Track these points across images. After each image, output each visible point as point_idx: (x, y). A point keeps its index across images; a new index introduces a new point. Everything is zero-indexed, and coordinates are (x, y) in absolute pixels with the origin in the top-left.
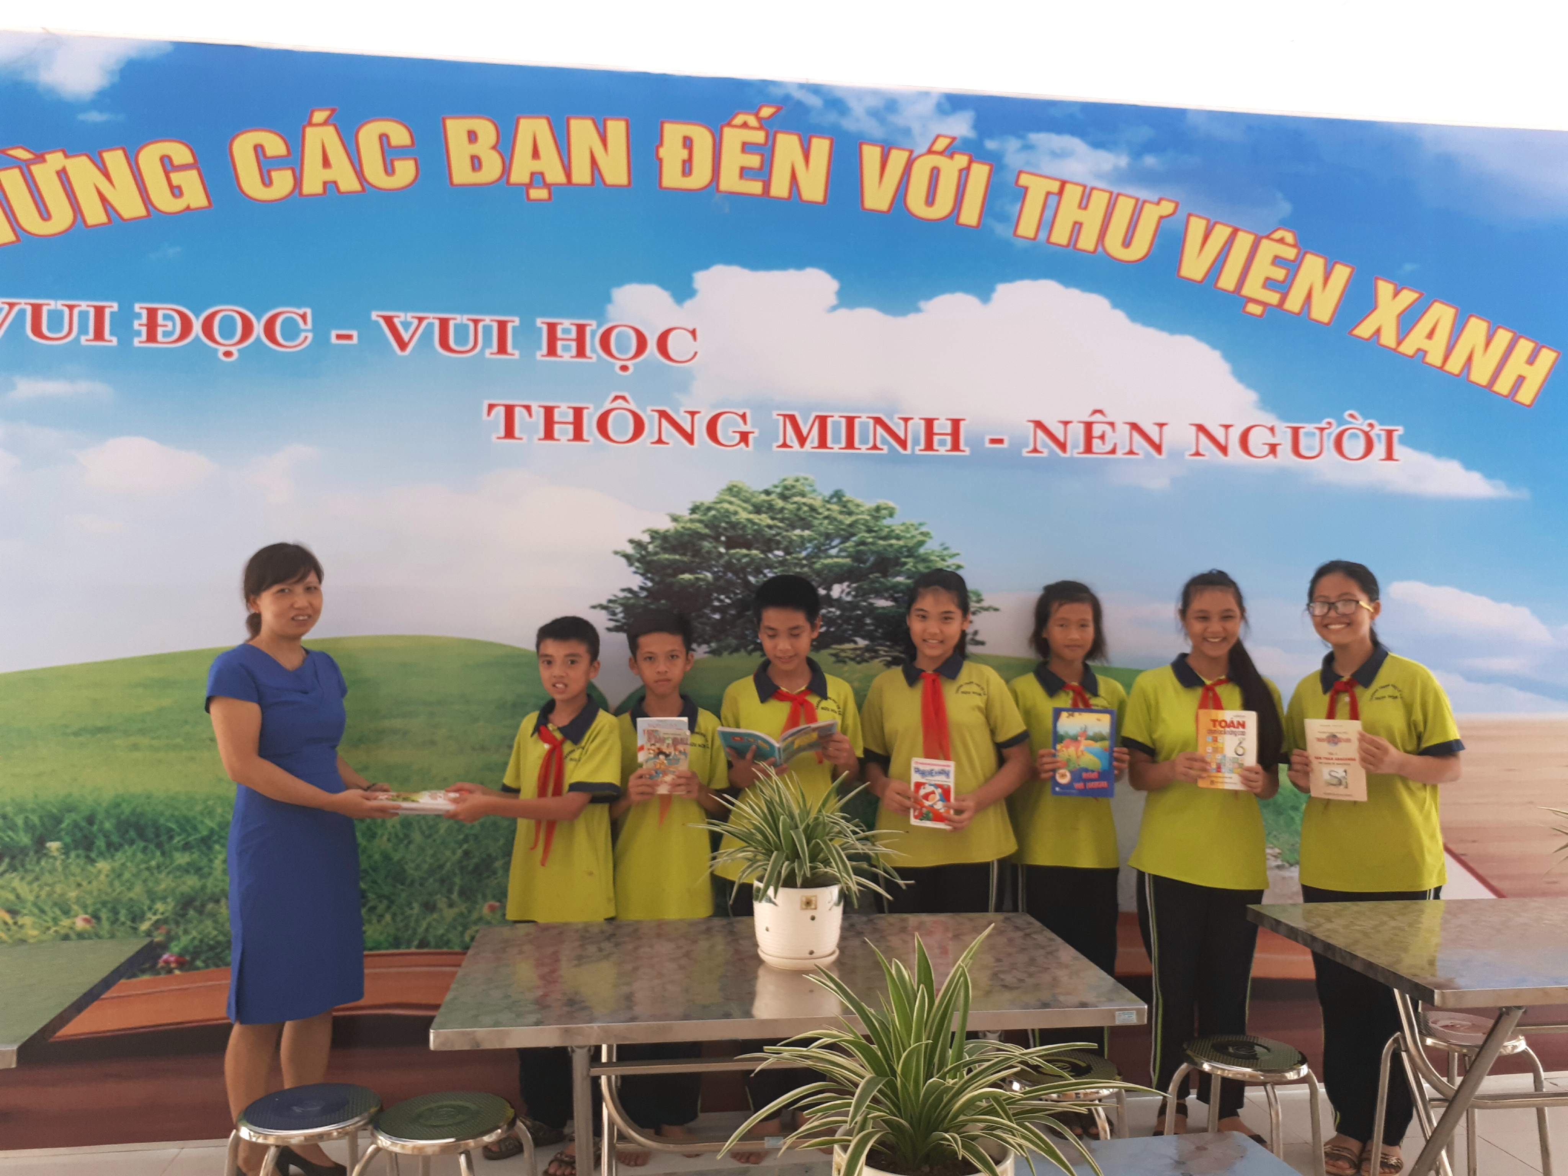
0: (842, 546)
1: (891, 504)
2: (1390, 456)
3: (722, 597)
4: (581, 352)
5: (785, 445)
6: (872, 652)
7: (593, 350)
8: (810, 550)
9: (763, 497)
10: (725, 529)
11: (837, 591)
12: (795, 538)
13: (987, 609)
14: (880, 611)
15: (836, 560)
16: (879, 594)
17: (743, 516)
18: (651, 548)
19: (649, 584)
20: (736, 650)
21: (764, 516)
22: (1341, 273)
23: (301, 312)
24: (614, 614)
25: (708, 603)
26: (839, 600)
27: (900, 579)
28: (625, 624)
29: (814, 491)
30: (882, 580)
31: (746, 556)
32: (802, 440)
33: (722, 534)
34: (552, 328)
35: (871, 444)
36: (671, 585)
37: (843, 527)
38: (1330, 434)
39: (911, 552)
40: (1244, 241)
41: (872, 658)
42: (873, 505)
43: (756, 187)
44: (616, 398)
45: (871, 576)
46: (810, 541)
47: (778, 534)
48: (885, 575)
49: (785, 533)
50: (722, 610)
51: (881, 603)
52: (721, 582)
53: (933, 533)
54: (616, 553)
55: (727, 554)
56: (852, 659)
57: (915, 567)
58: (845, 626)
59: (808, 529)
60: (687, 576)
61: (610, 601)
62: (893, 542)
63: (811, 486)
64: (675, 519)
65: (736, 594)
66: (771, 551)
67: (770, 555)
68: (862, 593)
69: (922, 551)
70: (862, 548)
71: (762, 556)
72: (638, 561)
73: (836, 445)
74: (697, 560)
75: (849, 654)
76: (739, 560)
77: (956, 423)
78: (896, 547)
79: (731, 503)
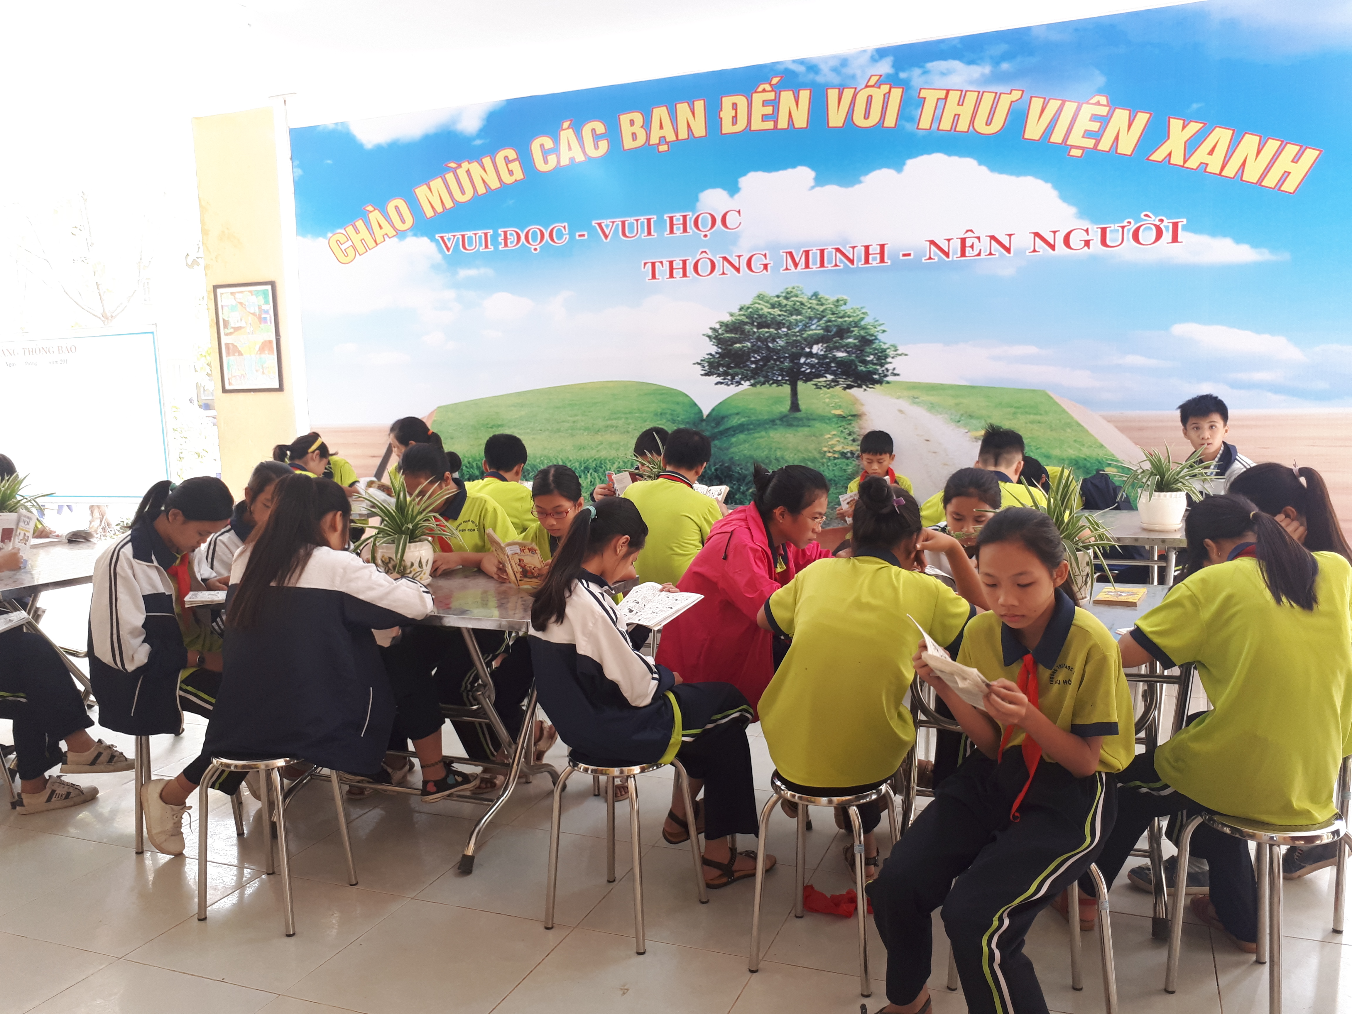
0: (818, 323)
1: (845, 297)
2: (1175, 239)
3: (756, 355)
4: (685, 230)
5: (787, 269)
6: (836, 382)
7: (691, 228)
8: (800, 327)
9: (776, 299)
10: (756, 318)
11: (816, 349)
12: (792, 321)
13: (900, 355)
14: (840, 359)
15: (815, 332)
16: (838, 349)
17: (766, 310)
18: (720, 331)
19: (720, 350)
20: (764, 383)
21: (776, 310)
22: (1142, 119)
23: (563, 225)
24: (704, 367)
25: (749, 359)
26: (816, 354)
27: (850, 340)
28: (709, 372)
29: (803, 293)
30: (840, 341)
31: (767, 332)
32: (796, 265)
33: (755, 321)
34: (671, 219)
35: (834, 264)
36: (731, 350)
37: (818, 313)
38: (1129, 230)
39: (856, 325)
40: (1070, 108)
41: (835, 386)
42: (835, 299)
43: (770, 125)
44: (702, 252)
45: (834, 339)
46: (801, 322)
47: (784, 319)
48: (842, 339)
49: (787, 319)
50: (755, 362)
51: (840, 354)
52: (755, 348)
53: (869, 313)
54: (704, 335)
55: (757, 332)
56: (825, 387)
57: (858, 333)
58: (820, 369)
59: (799, 315)
60: (738, 345)
61: (702, 360)
62: (846, 319)
63: (801, 291)
64: (732, 315)
65: (763, 353)
66: (780, 328)
67: (780, 331)
68: (829, 349)
69: (863, 323)
70: (829, 324)
71: (776, 332)
72: (714, 338)
73: (815, 265)
74: (742, 336)
75: (823, 384)
76: (764, 335)
77: (882, 247)
78: (848, 322)
79: (759, 304)
